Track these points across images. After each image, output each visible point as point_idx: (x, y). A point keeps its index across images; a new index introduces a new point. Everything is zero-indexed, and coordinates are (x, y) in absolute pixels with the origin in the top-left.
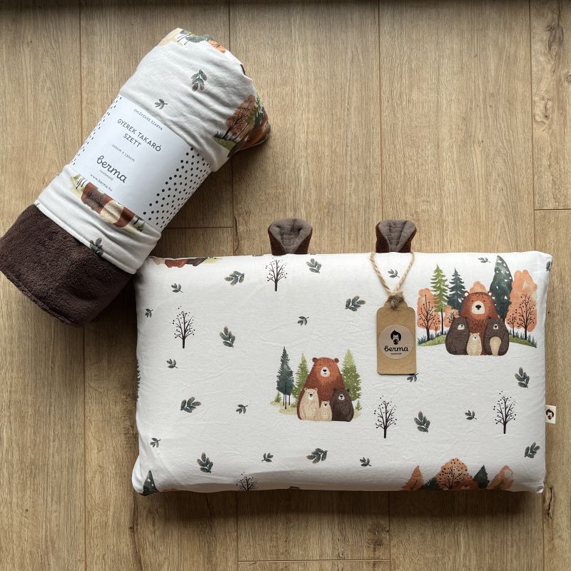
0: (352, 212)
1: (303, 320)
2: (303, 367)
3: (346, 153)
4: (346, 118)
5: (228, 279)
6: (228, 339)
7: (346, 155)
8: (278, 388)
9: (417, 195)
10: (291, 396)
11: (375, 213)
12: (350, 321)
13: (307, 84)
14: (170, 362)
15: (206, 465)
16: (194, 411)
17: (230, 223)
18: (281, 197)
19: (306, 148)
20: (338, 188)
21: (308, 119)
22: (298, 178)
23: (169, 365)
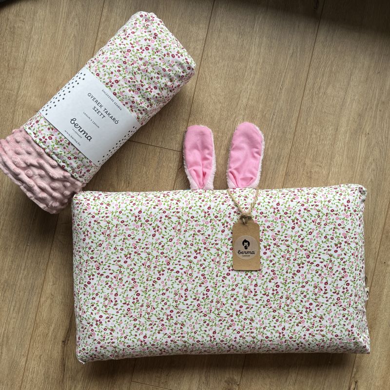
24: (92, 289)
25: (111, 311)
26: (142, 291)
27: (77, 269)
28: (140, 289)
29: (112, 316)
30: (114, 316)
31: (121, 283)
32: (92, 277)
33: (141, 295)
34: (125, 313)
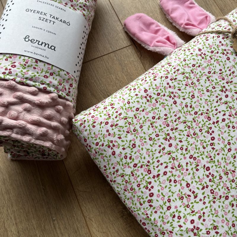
24: (159, 199)
25: (198, 207)
26: (208, 162)
27: (126, 193)
28: (204, 162)
29: (202, 212)
30: (205, 210)
31: (183, 169)
32: (149, 186)
33: (210, 167)
34: (211, 198)
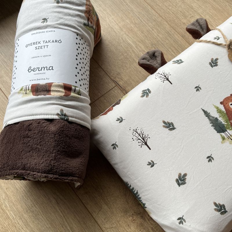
0: (165, 42)
1: (198, 88)
2: (219, 111)
3: (141, 21)
4: (129, 8)
5: (142, 96)
6: (170, 126)
7: (142, 22)
8: (218, 132)
9: (185, 17)
10: (228, 130)
11: (175, 35)
12: (220, 72)
13: (101, 6)
14: (149, 164)
15: (221, 209)
16: (187, 181)
17: (114, 85)
18: (128, 57)
19: (122, 30)
20: (150, 36)
21: (113, 18)
22: (129, 44)
23: (150, 166)
